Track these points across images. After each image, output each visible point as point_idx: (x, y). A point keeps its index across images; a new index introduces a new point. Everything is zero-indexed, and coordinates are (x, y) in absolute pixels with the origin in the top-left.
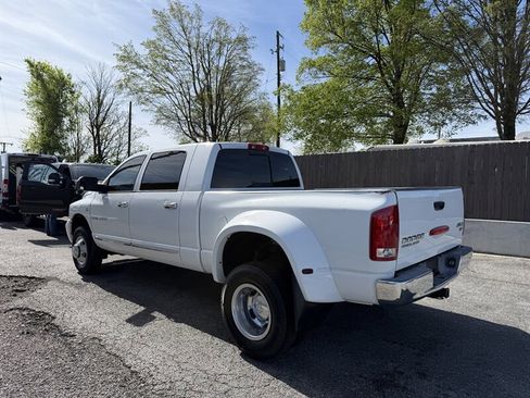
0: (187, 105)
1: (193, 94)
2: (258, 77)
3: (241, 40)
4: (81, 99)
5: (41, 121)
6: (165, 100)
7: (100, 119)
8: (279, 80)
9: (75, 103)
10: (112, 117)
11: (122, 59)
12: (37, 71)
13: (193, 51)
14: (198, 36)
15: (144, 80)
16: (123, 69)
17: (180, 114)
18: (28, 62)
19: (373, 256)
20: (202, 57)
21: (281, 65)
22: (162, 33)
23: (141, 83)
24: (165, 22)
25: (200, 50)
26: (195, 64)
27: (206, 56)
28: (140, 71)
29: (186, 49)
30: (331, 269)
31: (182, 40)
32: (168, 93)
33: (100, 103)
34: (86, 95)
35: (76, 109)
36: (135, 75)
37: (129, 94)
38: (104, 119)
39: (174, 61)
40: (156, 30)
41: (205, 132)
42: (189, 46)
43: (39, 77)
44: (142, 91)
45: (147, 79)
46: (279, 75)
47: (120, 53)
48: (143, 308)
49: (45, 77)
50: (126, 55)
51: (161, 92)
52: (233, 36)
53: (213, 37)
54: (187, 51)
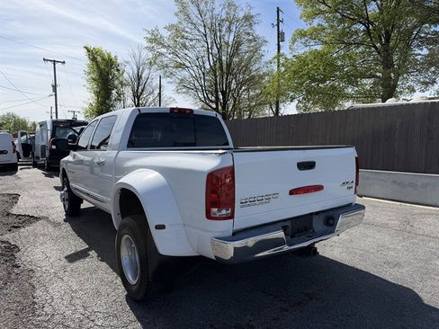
0: (202, 75)
1: (208, 67)
2: (262, 48)
3: (248, 18)
4: (125, 75)
5: (97, 94)
6: (185, 73)
7: (140, 91)
8: (279, 49)
9: (121, 79)
10: (148, 89)
11: (150, 41)
12: (93, 55)
13: (207, 30)
14: (212, 18)
15: (168, 58)
16: (151, 49)
17: (197, 84)
18: (86, 48)
19: (209, 216)
20: (215, 34)
21: (281, 37)
22: (183, 17)
23: (165, 60)
24: (184, 8)
25: (214, 29)
26: (209, 41)
27: (218, 34)
28: (164, 50)
29: (202, 29)
30: (184, 225)
31: (199, 22)
32: (187, 67)
33: (139, 77)
34: (128, 72)
35: (121, 83)
36: (161, 54)
37: (157, 70)
38: (143, 91)
39: (191, 40)
40: (177, 15)
41: (217, 98)
42: (205, 26)
43: (94, 59)
44: (167, 67)
45: (170, 56)
46: (279, 45)
47: (149, 36)
48: (87, 246)
49: (99, 59)
50: (153, 37)
51: (181, 66)
52: (241, 15)
53: (224, 17)
54: (203, 31)
